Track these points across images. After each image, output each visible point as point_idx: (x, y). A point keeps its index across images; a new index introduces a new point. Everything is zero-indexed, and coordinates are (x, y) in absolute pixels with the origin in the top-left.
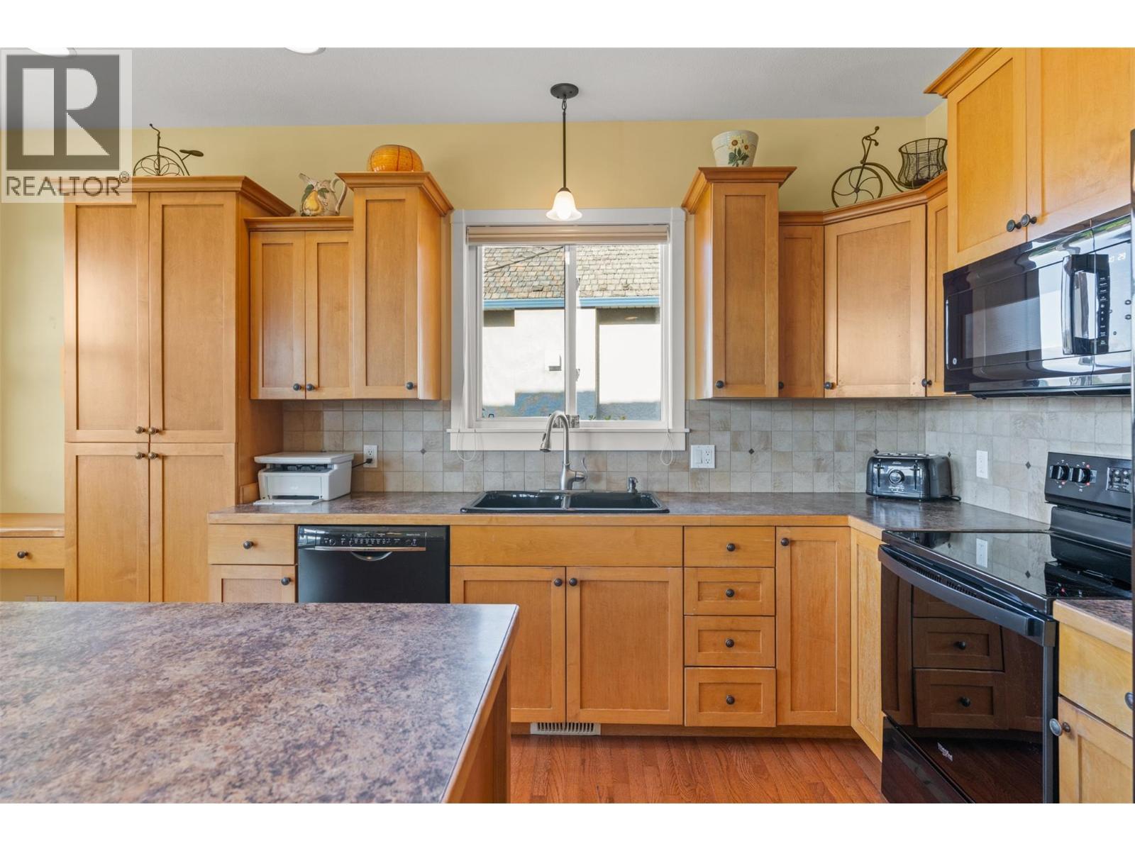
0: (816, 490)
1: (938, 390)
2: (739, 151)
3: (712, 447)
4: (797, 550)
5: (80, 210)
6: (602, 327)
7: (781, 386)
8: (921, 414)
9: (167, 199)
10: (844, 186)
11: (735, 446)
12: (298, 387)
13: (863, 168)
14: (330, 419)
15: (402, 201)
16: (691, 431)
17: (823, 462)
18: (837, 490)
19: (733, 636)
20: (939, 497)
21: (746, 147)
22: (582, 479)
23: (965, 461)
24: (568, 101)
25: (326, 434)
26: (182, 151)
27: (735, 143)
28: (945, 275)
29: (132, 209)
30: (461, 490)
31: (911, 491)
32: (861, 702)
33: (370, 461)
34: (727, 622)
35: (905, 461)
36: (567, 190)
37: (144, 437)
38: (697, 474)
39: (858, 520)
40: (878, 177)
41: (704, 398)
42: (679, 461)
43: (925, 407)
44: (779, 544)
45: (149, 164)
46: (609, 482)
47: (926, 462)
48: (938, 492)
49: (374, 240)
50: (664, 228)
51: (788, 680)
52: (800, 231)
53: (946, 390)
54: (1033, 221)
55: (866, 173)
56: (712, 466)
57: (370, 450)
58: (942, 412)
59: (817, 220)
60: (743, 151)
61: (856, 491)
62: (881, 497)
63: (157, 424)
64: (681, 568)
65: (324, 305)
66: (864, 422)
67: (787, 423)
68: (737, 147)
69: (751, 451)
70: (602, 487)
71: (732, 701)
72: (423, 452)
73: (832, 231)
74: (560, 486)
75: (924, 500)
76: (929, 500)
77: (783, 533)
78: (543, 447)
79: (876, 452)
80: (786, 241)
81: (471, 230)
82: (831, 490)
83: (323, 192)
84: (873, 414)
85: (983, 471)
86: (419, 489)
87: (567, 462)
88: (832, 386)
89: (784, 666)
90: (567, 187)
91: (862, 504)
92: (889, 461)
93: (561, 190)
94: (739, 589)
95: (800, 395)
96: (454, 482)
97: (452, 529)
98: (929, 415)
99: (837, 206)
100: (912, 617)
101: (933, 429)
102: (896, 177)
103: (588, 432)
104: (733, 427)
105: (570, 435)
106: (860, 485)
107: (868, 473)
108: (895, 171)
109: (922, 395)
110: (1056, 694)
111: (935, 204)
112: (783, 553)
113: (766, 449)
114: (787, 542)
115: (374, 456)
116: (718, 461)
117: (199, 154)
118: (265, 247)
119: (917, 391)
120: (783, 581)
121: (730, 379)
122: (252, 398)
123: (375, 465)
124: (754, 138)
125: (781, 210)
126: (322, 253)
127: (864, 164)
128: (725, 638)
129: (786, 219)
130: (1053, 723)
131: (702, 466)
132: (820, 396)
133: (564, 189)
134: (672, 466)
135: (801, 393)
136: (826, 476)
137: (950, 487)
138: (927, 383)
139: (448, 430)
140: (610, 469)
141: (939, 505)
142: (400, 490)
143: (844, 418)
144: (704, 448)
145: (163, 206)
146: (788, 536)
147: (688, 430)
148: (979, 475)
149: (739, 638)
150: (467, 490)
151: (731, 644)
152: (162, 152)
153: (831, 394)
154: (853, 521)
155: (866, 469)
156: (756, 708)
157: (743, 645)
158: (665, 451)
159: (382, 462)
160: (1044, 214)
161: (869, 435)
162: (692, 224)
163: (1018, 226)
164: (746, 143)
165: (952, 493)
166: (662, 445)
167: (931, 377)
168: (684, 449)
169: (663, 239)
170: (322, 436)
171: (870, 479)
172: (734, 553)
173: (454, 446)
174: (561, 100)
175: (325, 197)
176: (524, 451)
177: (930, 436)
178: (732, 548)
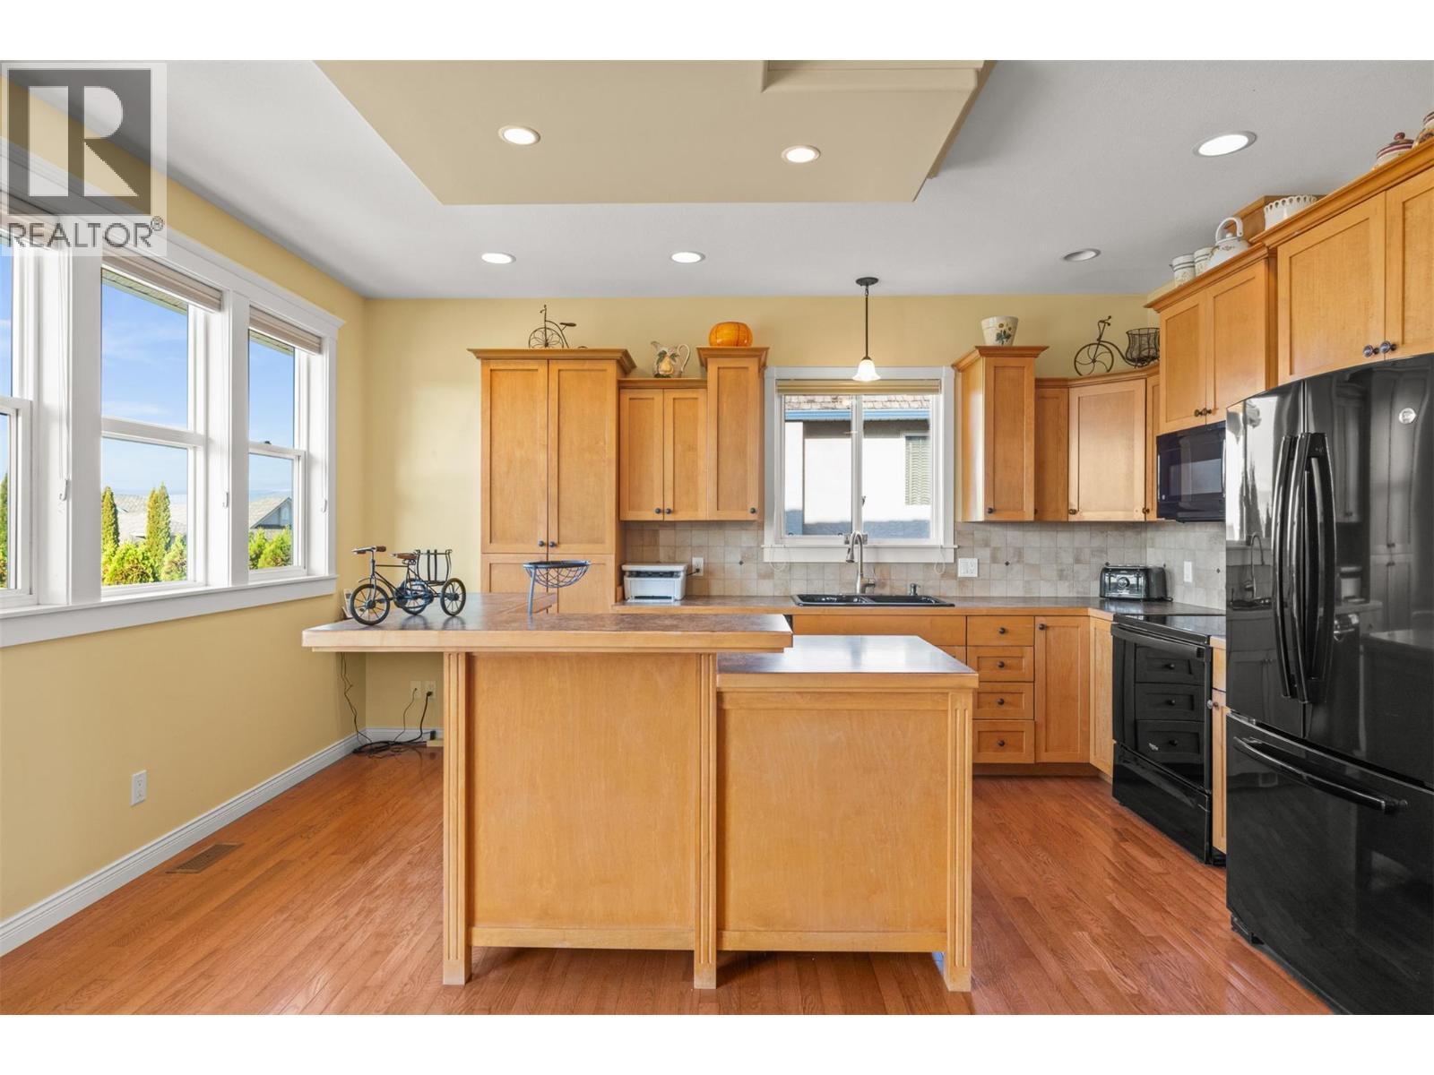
0: (1059, 595)
1: (1153, 517)
2: (1005, 332)
3: (975, 561)
4: (1051, 633)
5: (494, 373)
6: (807, 440)
7: (1036, 511)
8: (1143, 535)
9: (562, 365)
10: (1084, 357)
11: (994, 560)
12: (659, 511)
13: (1099, 344)
14: (664, 536)
15: (746, 368)
16: (959, 547)
17: (1065, 573)
18: (1075, 595)
19: (1003, 696)
20: (1156, 597)
21: (1010, 329)
22: (874, 585)
23: (1176, 570)
24: (870, 287)
25: (661, 549)
26: (562, 324)
27: (1001, 326)
28: (1158, 437)
29: (535, 372)
30: (771, 594)
31: (1134, 592)
32: (1098, 742)
33: (698, 570)
34: (999, 687)
35: (1130, 571)
36: (869, 359)
37: (544, 549)
38: (964, 582)
39: (1095, 610)
40: (1111, 352)
41: (974, 520)
42: (949, 571)
43: (1146, 528)
44: (1037, 629)
45: (539, 335)
46: (892, 587)
47: (1146, 572)
48: (1155, 594)
49: (724, 398)
50: (937, 383)
51: (1044, 729)
52: (1049, 392)
53: (1158, 517)
54: (1210, 412)
55: (1101, 349)
56: (976, 575)
57: (698, 561)
58: (1159, 533)
59: (1064, 384)
60: (1008, 332)
61: (1092, 596)
62: (1112, 599)
63: (554, 539)
64: (964, 648)
65: (679, 447)
66: (1098, 541)
67: (1036, 541)
68: (1003, 329)
69: (1007, 564)
70: (886, 592)
71: (1002, 744)
72: (741, 563)
73: (1075, 394)
74: (856, 590)
75: (1145, 600)
76: (1148, 600)
77: (1040, 621)
78: (849, 558)
79: (1107, 564)
80: (1040, 400)
81: (780, 383)
82: (1071, 595)
83: (673, 356)
84: (1105, 535)
85: (1188, 576)
86: (738, 594)
87: (861, 571)
88: (1074, 512)
89: (1040, 719)
90: (869, 355)
91: (1097, 603)
92: (1117, 571)
93: (865, 358)
94: (1007, 662)
95: (1050, 519)
96: (766, 588)
97: (794, 617)
98: (1149, 534)
99: (1081, 375)
100: (1135, 682)
101: (1152, 547)
102: (1124, 354)
103: (876, 548)
104: (993, 544)
105: (864, 550)
106: (1094, 590)
107: (1101, 581)
108: (1124, 350)
109: (1143, 520)
110: (1211, 688)
111: (1151, 381)
112: (1040, 635)
113: (1018, 562)
114: (1043, 627)
115: (701, 566)
116: (981, 571)
117: (573, 325)
118: (632, 401)
119: (1139, 516)
120: (1040, 656)
121: (998, 507)
122: (621, 519)
123: (701, 574)
124: (1015, 321)
125: (1038, 377)
126: (677, 406)
127: (1099, 342)
128: (998, 698)
129: (1040, 383)
130: (1209, 702)
131: (967, 575)
132: (1065, 520)
133: (867, 358)
134: (942, 576)
135: (1050, 517)
136: (1067, 584)
137: (1165, 591)
138: (1146, 511)
139: (762, 546)
140: (893, 578)
141: (1156, 603)
142: (722, 594)
143: (1081, 538)
144: (969, 560)
145: (559, 371)
146: (1044, 623)
147: (956, 547)
148: (1185, 580)
149: (1007, 698)
150: (777, 594)
151: (1002, 702)
152: (548, 325)
153: (1073, 518)
154: (1092, 612)
155: (1099, 579)
156: (1020, 749)
157: (1011, 704)
158: (938, 564)
159: (707, 572)
160: (1215, 409)
161: (1103, 551)
162: (959, 380)
163: (1201, 413)
164: (1010, 326)
165: (1166, 595)
166: (935, 558)
167: (1149, 506)
168: (953, 561)
169: (935, 390)
170: (658, 550)
171: (1103, 586)
172: (1004, 636)
173: (767, 558)
174: (864, 287)
175: (675, 361)
176: (824, 563)
177: (1150, 551)
178: (1003, 631)
